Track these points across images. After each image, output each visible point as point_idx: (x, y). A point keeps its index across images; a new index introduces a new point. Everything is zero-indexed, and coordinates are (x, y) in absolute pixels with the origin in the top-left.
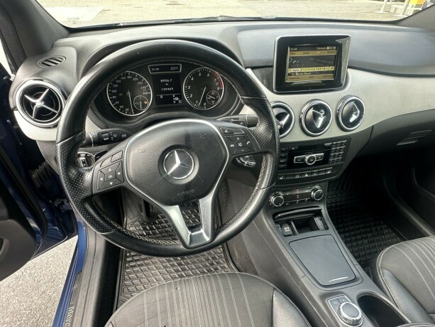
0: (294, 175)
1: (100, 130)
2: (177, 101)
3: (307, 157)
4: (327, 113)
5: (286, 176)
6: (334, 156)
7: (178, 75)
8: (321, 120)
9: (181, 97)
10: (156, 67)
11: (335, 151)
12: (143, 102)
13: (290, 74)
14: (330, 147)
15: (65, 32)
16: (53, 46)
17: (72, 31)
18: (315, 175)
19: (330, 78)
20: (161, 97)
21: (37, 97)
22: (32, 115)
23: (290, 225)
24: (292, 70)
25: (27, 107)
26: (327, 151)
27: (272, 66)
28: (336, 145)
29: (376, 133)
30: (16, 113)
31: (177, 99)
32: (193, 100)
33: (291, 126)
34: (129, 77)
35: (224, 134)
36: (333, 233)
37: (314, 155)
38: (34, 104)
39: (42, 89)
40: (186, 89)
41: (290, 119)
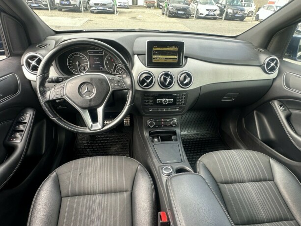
0: (158, 109)
1: (58, 76)
2: (102, 69)
3: (163, 100)
4: (172, 78)
5: (153, 109)
6: (179, 102)
7: (102, 56)
8: (168, 80)
9: (103, 67)
10: (91, 51)
11: (179, 99)
12: (84, 68)
13: (154, 58)
14: (176, 96)
15: (54, 33)
16: (45, 39)
17: (57, 33)
18: (169, 110)
19: (176, 61)
20: (94, 66)
21: (33, 60)
22: (30, 68)
23: (158, 138)
24: (155, 57)
25: (28, 64)
26: (175, 98)
27: (145, 54)
28: (180, 96)
29: (203, 91)
30: (23, 67)
31: (102, 67)
32: (110, 69)
33: (153, 83)
34: (78, 55)
35: (109, 79)
36: (179, 143)
37: (167, 100)
38: (31, 63)
39: (36, 57)
40: (106, 63)
41: (152, 80)
